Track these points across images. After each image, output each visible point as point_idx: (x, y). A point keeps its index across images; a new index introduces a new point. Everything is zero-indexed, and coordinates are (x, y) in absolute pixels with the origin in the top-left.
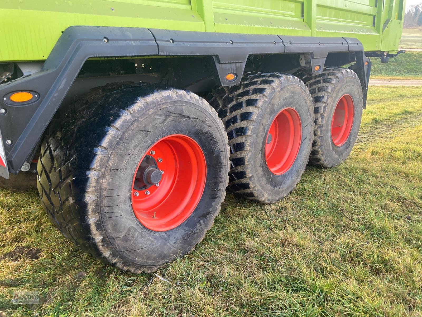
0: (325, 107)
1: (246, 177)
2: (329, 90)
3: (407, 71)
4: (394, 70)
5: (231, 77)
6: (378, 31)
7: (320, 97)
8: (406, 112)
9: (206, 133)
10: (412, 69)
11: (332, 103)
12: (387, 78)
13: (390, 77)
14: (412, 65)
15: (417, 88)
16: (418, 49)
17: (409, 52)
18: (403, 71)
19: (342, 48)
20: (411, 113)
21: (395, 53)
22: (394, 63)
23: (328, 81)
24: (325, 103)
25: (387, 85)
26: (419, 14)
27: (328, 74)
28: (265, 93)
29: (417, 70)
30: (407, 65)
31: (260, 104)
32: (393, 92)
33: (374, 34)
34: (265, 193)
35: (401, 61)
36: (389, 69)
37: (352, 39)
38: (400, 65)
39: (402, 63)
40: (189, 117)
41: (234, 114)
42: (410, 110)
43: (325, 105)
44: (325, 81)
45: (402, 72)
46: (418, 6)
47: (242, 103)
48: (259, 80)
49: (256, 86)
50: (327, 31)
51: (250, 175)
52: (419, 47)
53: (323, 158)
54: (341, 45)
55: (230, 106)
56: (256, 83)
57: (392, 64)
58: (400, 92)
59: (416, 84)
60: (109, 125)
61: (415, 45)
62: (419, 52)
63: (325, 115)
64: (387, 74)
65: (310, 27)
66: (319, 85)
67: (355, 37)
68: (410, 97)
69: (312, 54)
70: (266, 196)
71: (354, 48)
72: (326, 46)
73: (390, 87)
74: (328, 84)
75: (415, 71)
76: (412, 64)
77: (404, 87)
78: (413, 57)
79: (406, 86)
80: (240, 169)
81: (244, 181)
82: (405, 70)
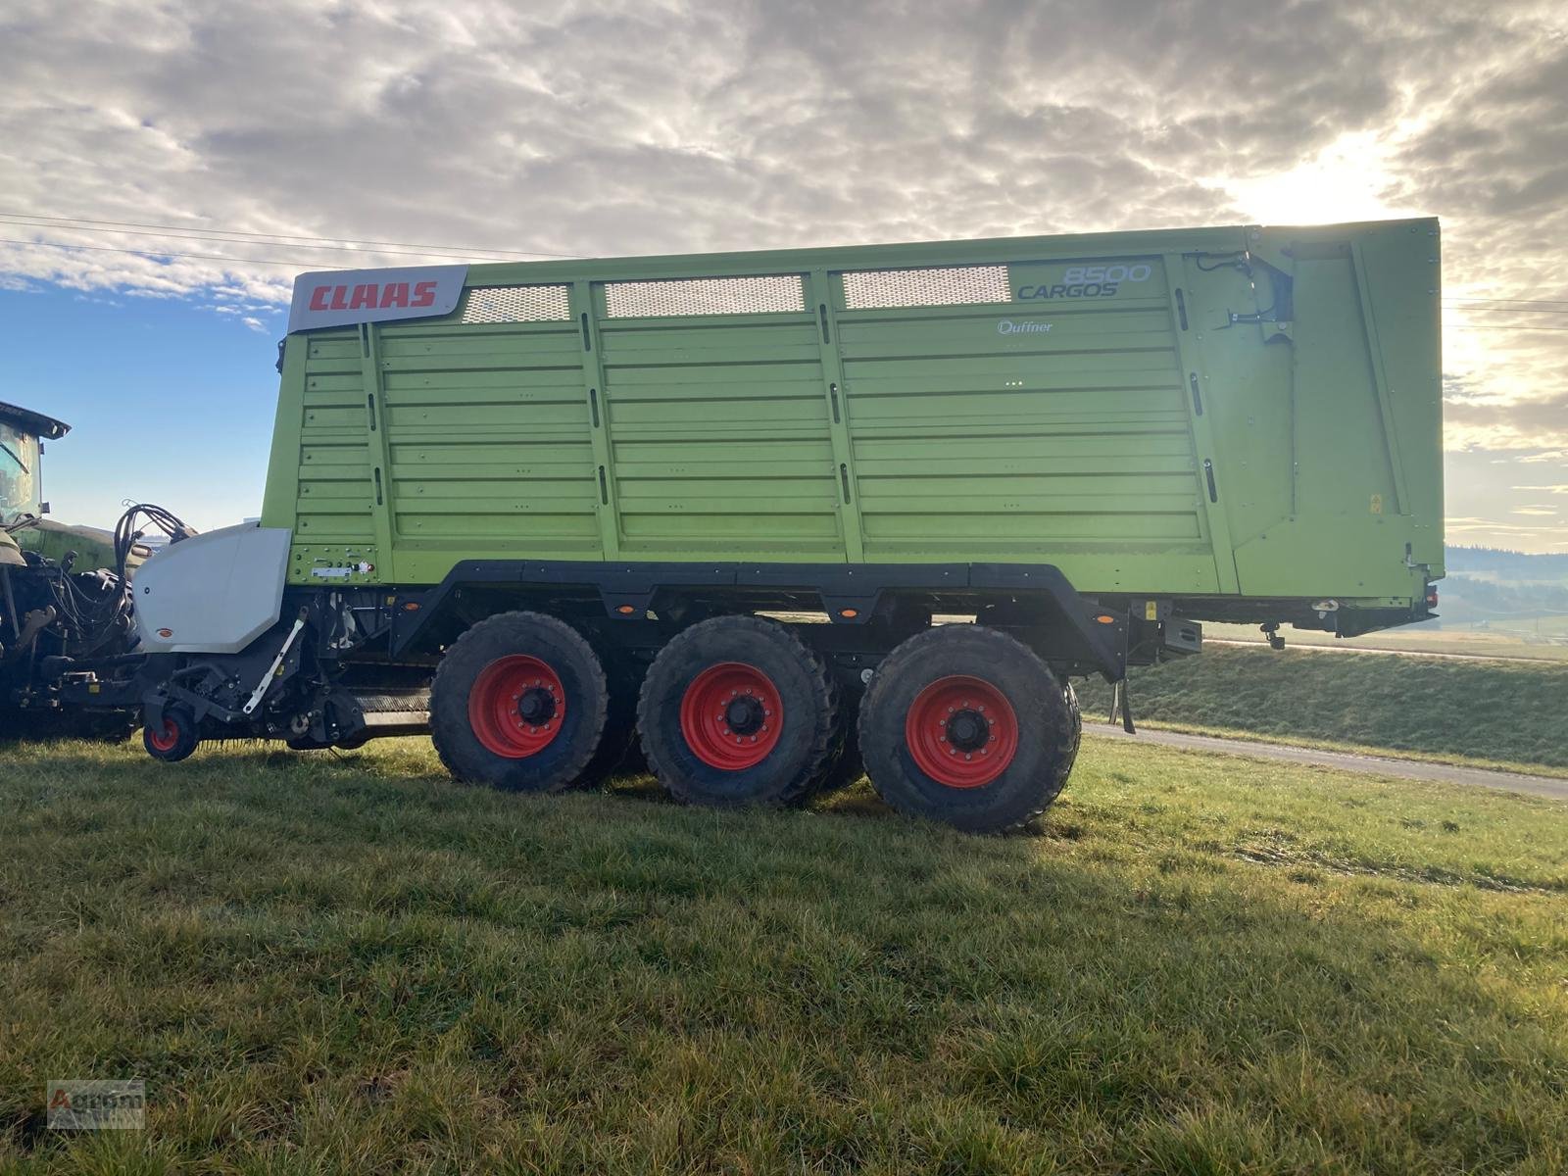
72: (874, 575)
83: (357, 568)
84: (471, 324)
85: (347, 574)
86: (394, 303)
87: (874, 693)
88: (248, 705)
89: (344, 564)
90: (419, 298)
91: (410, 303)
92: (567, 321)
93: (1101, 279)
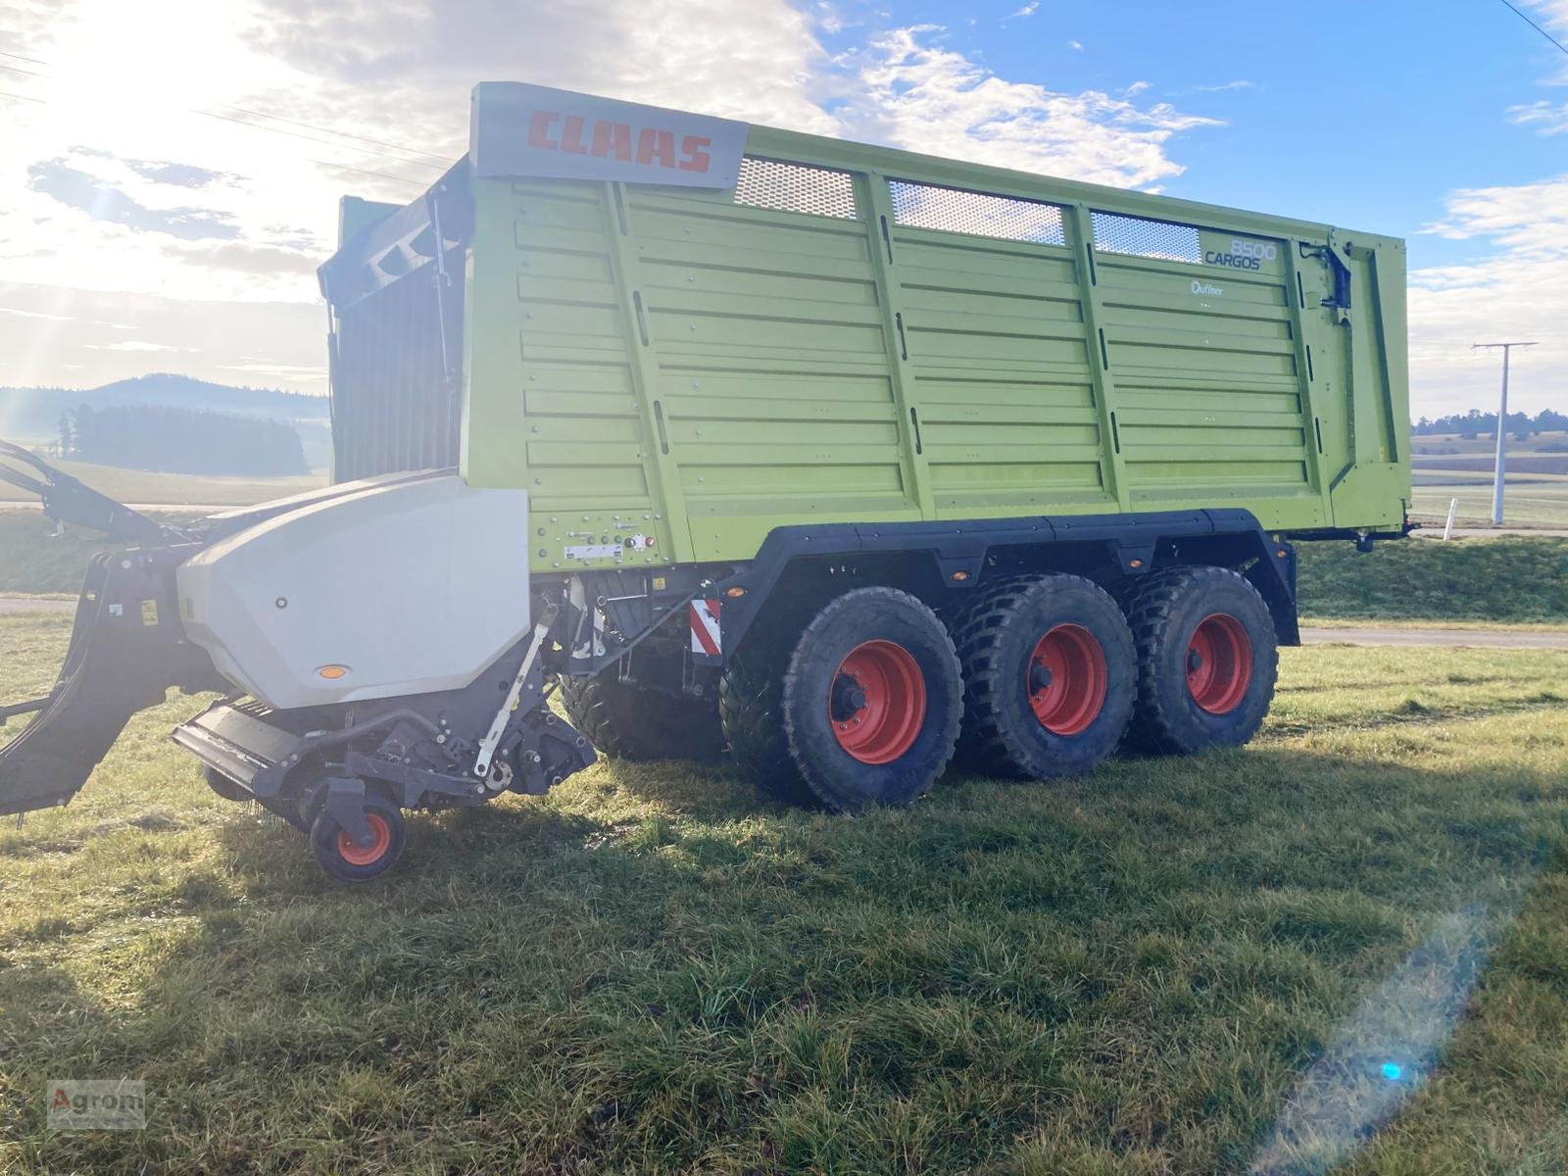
0: (1164, 626)
1: (991, 714)
2: (1175, 596)
5: (960, 576)
6: (1315, 490)
7: (1156, 608)
9: (928, 649)
11: (1179, 621)
19: (1195, 527)
23: (1175, 584)
28: (1027, 593)
31: (1016, 605)
33: (1302, 497)
34: (1026, 752)
37: (1227, 510)
40: (906, 623)
41: (979, 619)
43: (1163, 621)
47: (991, 604)
48: (1022, 577)
49: (1016, 584)
50: (1160, 501)
51: (998, 711)
53: (1168, 724)
54: (1191, 524)
55: (974, 609)
56: (1018, 580)
60: (818, 611)
69: (1116, 541)
70: (1028, 757)
72: (1153, 525)
74: (1173, 588)
80: (983, 700)
81: (990, 720)
83: (628, 544)
84: (744, 206)
85: (617, 553)
86: (656, 160)
87: (1165, 639)
88: (478, 764)
89: (611, 537)
90: (689, 158)
91: (677, 164)
92: (853, 221)
93: (1252, 254)
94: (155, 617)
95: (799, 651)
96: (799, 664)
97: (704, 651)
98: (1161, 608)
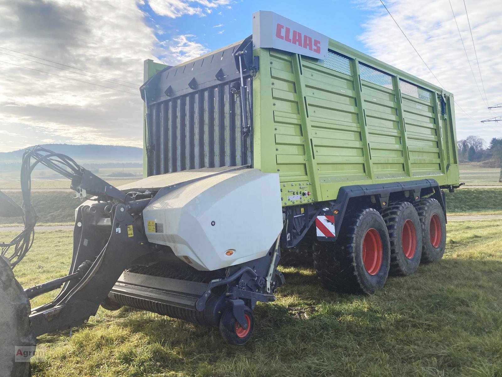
2: (426, 208)
3: (469, 208)
4: (455, 207)
5: (384, 204)
6: (443, 172)
8: (476, 237)
10: (474, 206)
11: (429, 216)
12: (451, 214)
13: (453, 214)
14: (473, 202)
15: (482, 221)
16: (475, 186)
17: (466, 189)
18: (465, 207)
19: (427, 185)
20: (480, 237)
21: (458, 185)
22: (454, 201)
23: (425, 204)
24: (425, 216)
25: (452, 220)
26: (468, 150)
27: (423, 201)
29: (479, 206)
30: (468, 202)
32: (460, 225)
33: (442, 175)
34: (404, 266)
35: (460, 198)
36: (450, 207)
37: (431, 179)
38: (460, 202)
39: (462, 200)
42: (479, 235)
44: (422, 204)
45: (464, 209)
46: (465, 141)
50: (417, 177)
51: (397, 251)
52: (477, 184)
54: (426, 184)
57: (452, 201)
58: (467, 224)
59: (480, 219)
61: (471, 182)
62: (477, 189)
63: (426, 223)
64: (449, 212)
65: (409, 176)
66: (419, 207)
67: (431, 178)
68: (477, 228)
69: (414, 190)
71: (433, 185)
72: (419, 185)
73: (456, 222)
74: (424, 206)
75: (477, 207)
76: (473, 200)
77: (470, 221)
78: (472, 194)
79: (471, 220)
82: (467, 207)
83: (304, 194)
84: (326, 67)
85: (301, 198)
86: (308, 47)
88: (267, 287)
89: (299, 192)
91: (313, 50)
92: (350, 76)
93: (427, 96)
94: (133, 233)
95: (355, 234)
96: (356, 239)
97: (324, 235)
98: (423, 213)
